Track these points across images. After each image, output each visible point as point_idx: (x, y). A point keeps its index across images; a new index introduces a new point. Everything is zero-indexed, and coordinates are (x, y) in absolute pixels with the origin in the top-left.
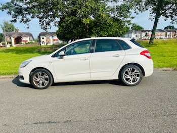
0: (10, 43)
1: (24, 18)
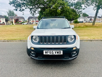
0: (12, 22)
1: (21, 9)
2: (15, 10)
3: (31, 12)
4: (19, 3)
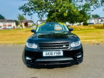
0: (22, 26)
1: (30, 13)
2: (24, 14)
3: (39, 16)
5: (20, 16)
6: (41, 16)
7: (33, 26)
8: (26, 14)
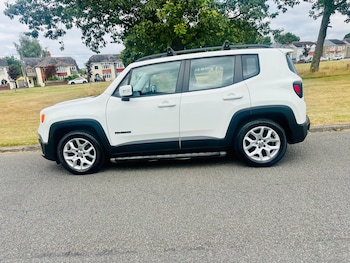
0: (35, 79)
1: (53, 29)
3: (86, 38)
4: (42, 9)
5: (26, 43)
6: (93, 39)
7: (75, 77)
8: (39, 32)
